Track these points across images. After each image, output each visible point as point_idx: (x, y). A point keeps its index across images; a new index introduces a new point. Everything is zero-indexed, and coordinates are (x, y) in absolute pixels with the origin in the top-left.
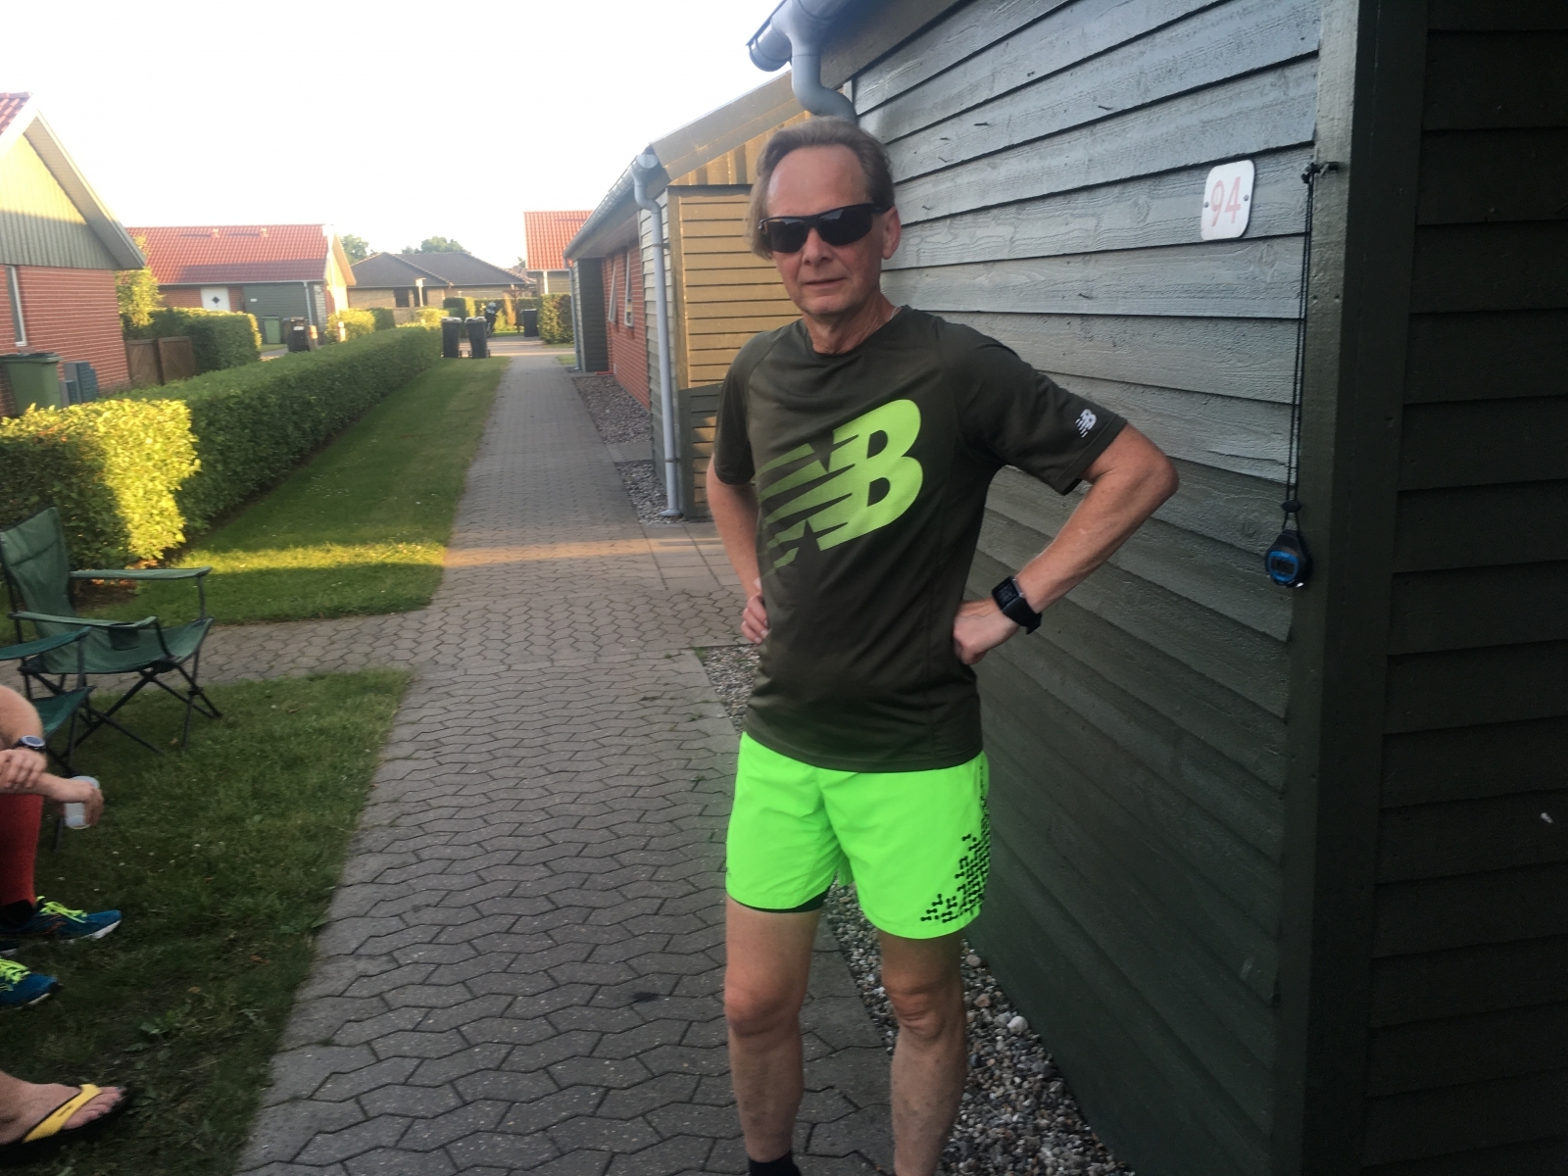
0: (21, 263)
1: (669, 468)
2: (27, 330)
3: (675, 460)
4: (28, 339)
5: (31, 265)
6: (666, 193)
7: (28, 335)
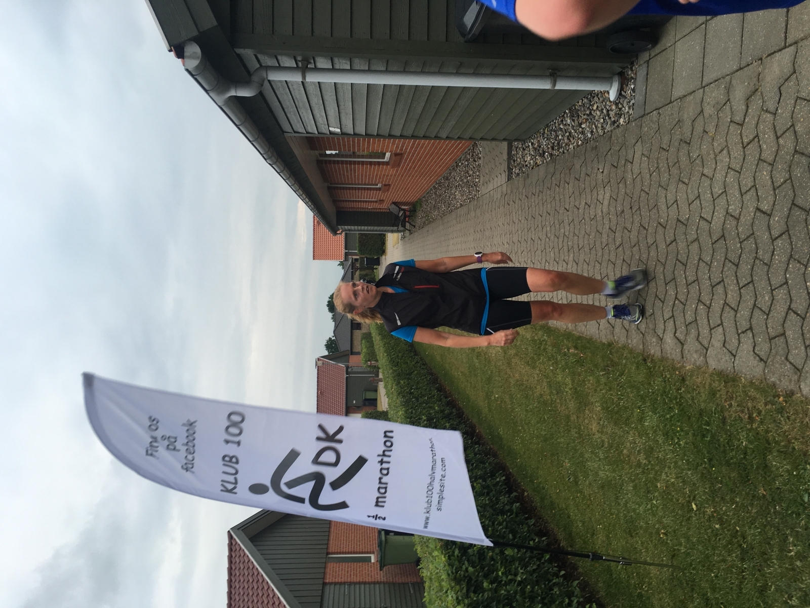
0: (325, 551)
1: (562, 86)
2: (365, 553)
3: (554, 75)
4: (370, 553)
5: (327, 544)
6: (240, 51)
7: (367, 553)
